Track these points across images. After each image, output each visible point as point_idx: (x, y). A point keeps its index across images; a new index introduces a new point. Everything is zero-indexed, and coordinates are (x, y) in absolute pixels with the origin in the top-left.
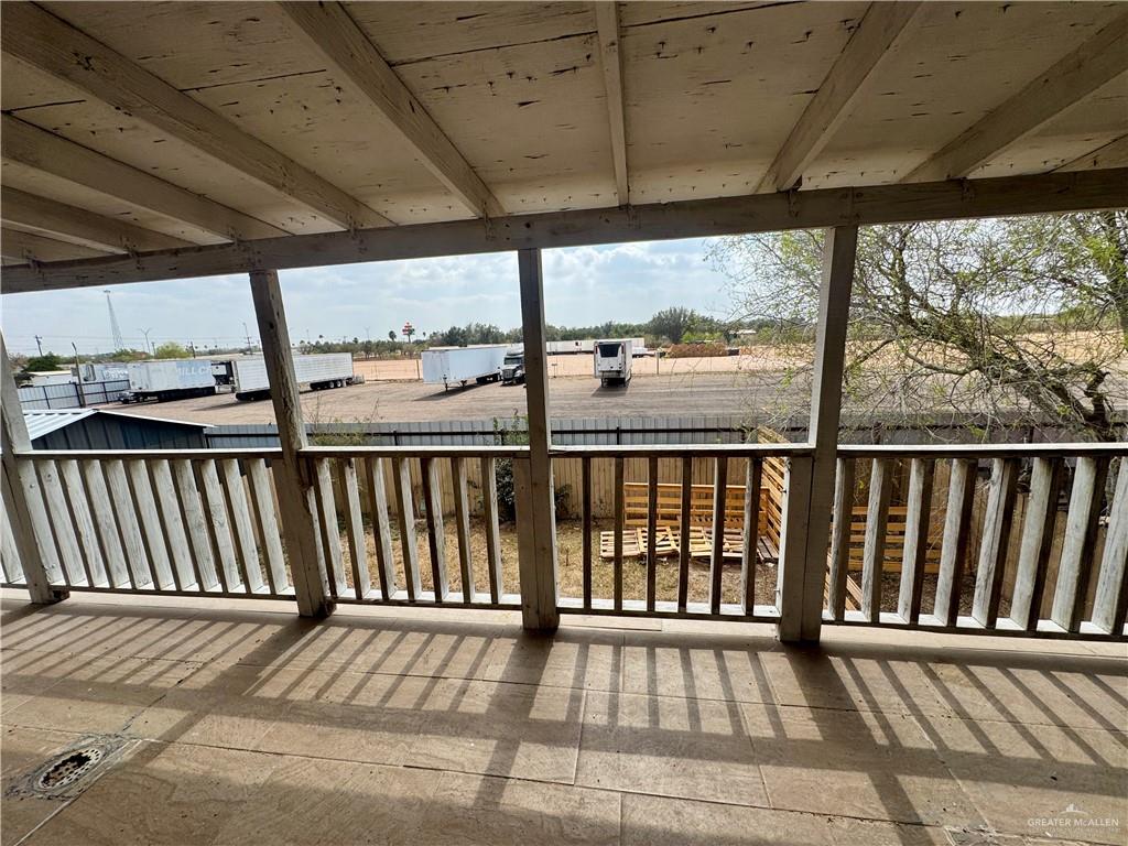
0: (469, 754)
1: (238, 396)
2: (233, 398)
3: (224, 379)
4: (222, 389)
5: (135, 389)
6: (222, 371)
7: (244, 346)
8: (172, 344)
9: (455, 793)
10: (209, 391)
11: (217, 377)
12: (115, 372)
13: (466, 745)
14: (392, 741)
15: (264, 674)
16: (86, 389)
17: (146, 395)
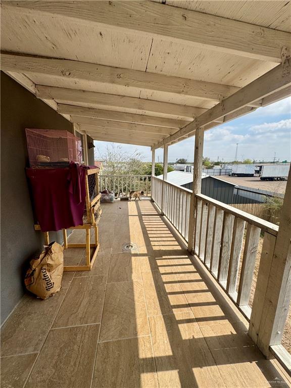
0: (161, 343)
1: (261, 178)
2: (259, 179)
3: (257, 172)
4: (256, 175)
5: (232, 172)
6: (258, 169)
7: (272, 161)
8: (248, 160)
9: (143, 346)
10: (252, 175)
11: (256, 171)
12: (229, 167)
13: (165, 339)
14: (156, 307)
15: (164, 257)
16: (222, 171)
17: (235, 174)
